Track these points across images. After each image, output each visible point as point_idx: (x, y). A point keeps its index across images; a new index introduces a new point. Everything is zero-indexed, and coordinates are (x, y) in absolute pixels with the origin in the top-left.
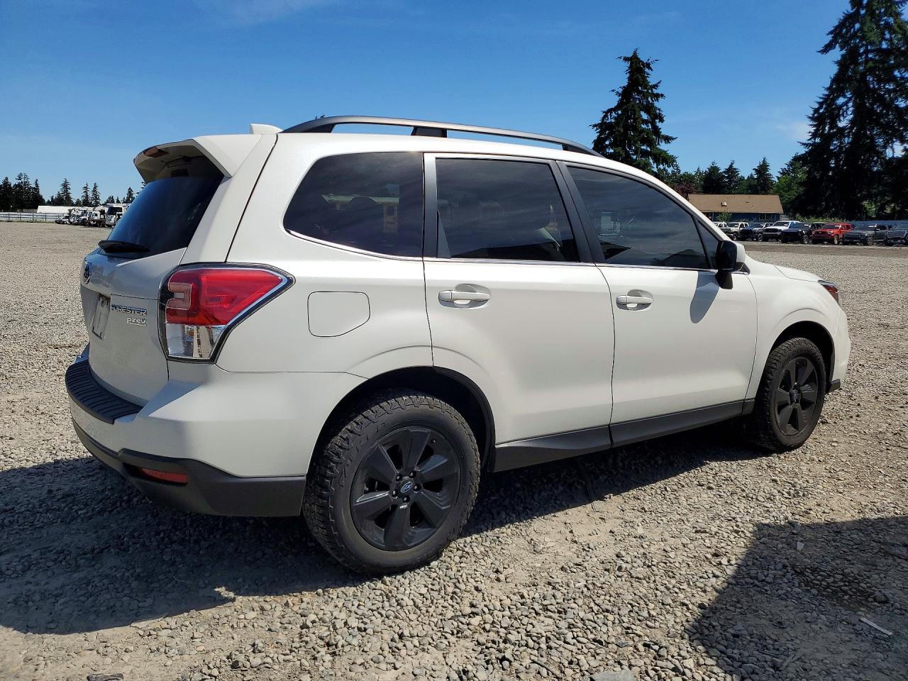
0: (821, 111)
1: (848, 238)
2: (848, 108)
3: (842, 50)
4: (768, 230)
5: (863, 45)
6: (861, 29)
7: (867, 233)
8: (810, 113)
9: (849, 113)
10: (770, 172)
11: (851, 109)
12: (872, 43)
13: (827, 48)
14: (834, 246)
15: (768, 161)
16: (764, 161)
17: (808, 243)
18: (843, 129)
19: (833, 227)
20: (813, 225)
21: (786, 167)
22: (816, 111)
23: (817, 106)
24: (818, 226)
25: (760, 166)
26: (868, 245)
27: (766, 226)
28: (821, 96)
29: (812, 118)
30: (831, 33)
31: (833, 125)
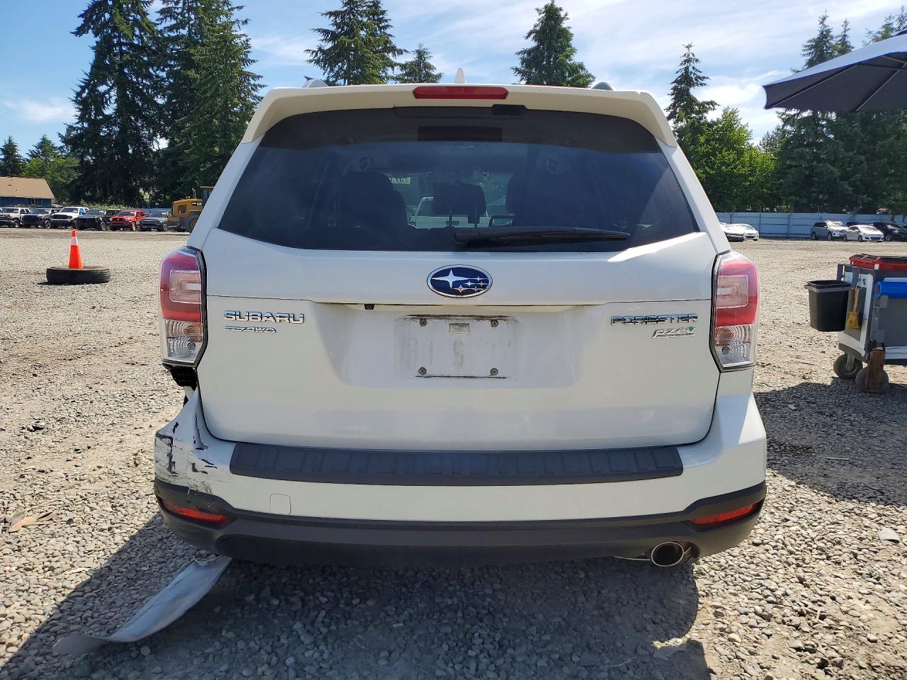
0: (84, 95)
1: (145, 225)
2: (110, 97)
3: (96, 36)
4: (56, 217)
5: (115, 37)
6: (110, 20)
7: (162, 220)
8: (73, 96)
9: (113, 101)
10: (19, 153)
11: (114, 98)
12: (125, 36)
13: (80, 31)
14: (132, 232)
15: (15, 141)
16: (10, 141)
17: (106, 230)
18: (109, 117)
19: (128, 214)
20: (108, 212)
21: (35, 149)
22: (79, 94)
23: (79, 90)
24: (113, 213)
25: (6, 146)
26: (164, 231)
27: (53, 211)
28: (82, 80)
29: (76, 101)
30: (81, 16)
31: (99, 112)
